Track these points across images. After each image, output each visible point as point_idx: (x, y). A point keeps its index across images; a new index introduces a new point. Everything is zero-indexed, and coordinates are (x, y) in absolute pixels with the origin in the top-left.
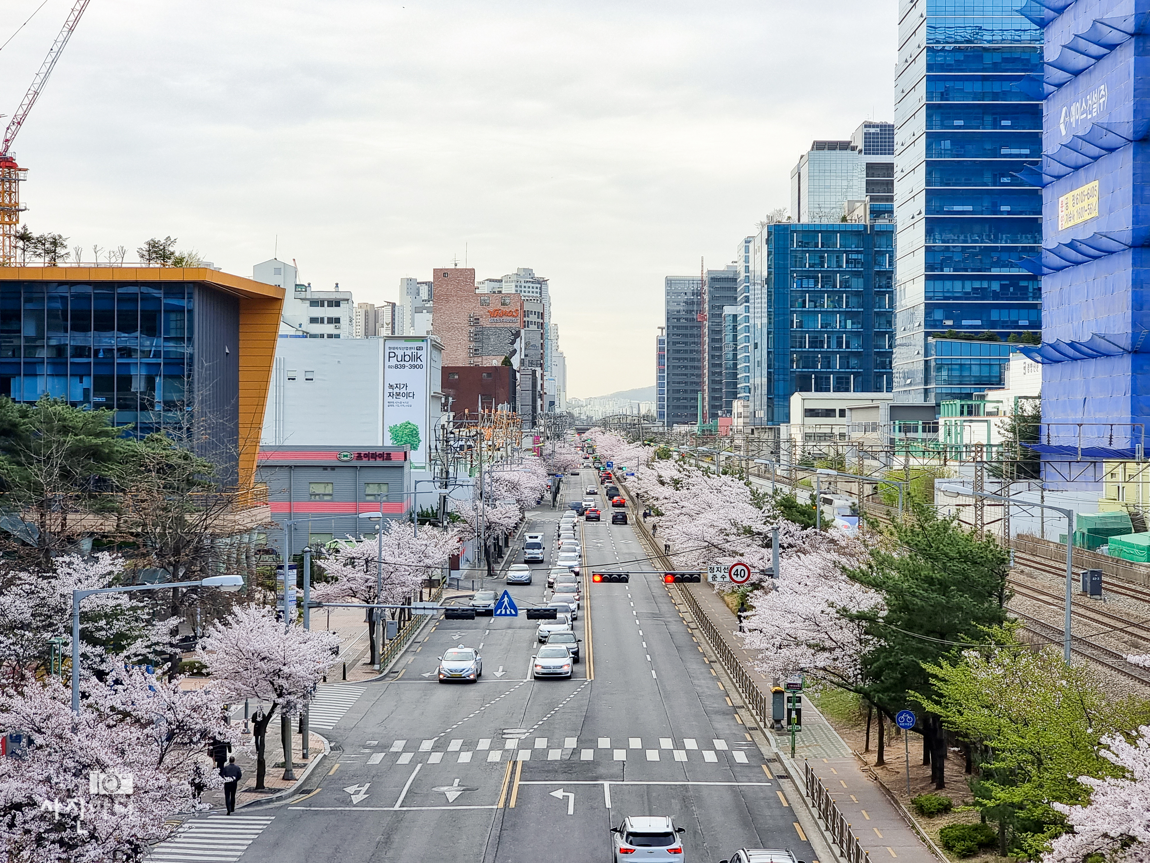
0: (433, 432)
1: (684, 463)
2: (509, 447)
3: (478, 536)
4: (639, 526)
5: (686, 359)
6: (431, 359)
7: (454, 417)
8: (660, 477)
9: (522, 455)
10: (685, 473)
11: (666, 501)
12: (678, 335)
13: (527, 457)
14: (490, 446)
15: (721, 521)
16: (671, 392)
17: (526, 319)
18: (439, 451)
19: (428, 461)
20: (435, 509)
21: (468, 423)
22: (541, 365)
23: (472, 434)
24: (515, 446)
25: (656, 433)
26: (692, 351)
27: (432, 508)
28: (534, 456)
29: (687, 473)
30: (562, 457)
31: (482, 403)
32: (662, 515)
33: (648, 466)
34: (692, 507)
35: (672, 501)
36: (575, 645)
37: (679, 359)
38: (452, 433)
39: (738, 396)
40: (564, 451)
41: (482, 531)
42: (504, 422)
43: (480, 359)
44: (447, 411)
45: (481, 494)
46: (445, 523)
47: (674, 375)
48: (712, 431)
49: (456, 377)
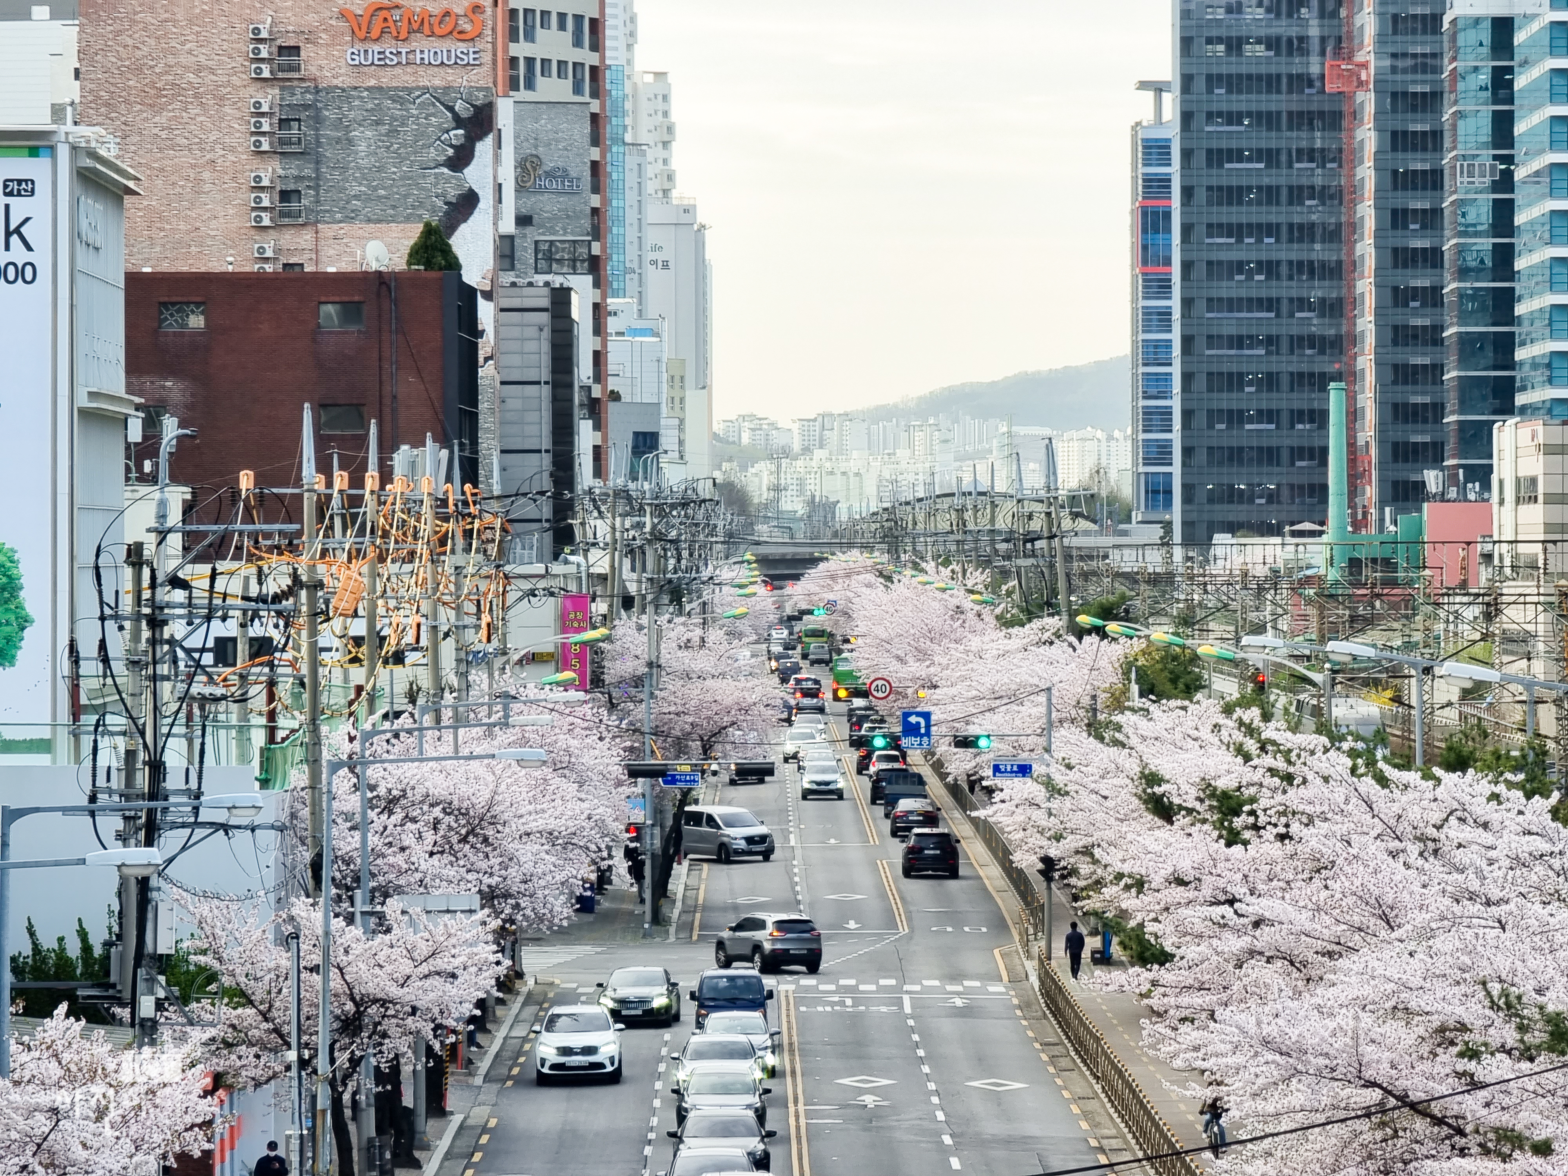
0: (86, 580)
1: (1267, 717)
2: (448, 648)
3: (303, 1064)
4: (1057, 1013)
5: (1271, 229)
6: (76, 235)
7: (188, 509)
8: (1152, 779)
9: (508, 682)
10: (1268, 761)
11: (1179, 893)
12: (1233, 118)
13: (532, 692)
14: (358, 641)
15: (1441, 988)
16: (1200, 383)
17: (521, 49)
18: (118, 667)
19: (64, 715)
20: (97, 942)
21: (255, 537)
22: (595, 266)
23: (272, 587)
24: (476, 640)
25: (1131, 578)
26: (1297, 194)
27: (83, 934)
28: (566, 686)
29: (1280, 764)
30: (694, 692)
31: (321, 442)
32: (1163, 958)
33: (1095, 729)
34: (1303, 920)
35: (1207, 892)
37: (1237, 231)
38: (176, 582)
39: (1520, 399)
40: (700, 662)
41: (322, 1041)
42: (425, 529)
43: (305, 238)
44: (152, 479)
45: (316, 867)
46: (147, 1006)
47: (1212, 303)
48: (1394, 568)
49: (197, 321)
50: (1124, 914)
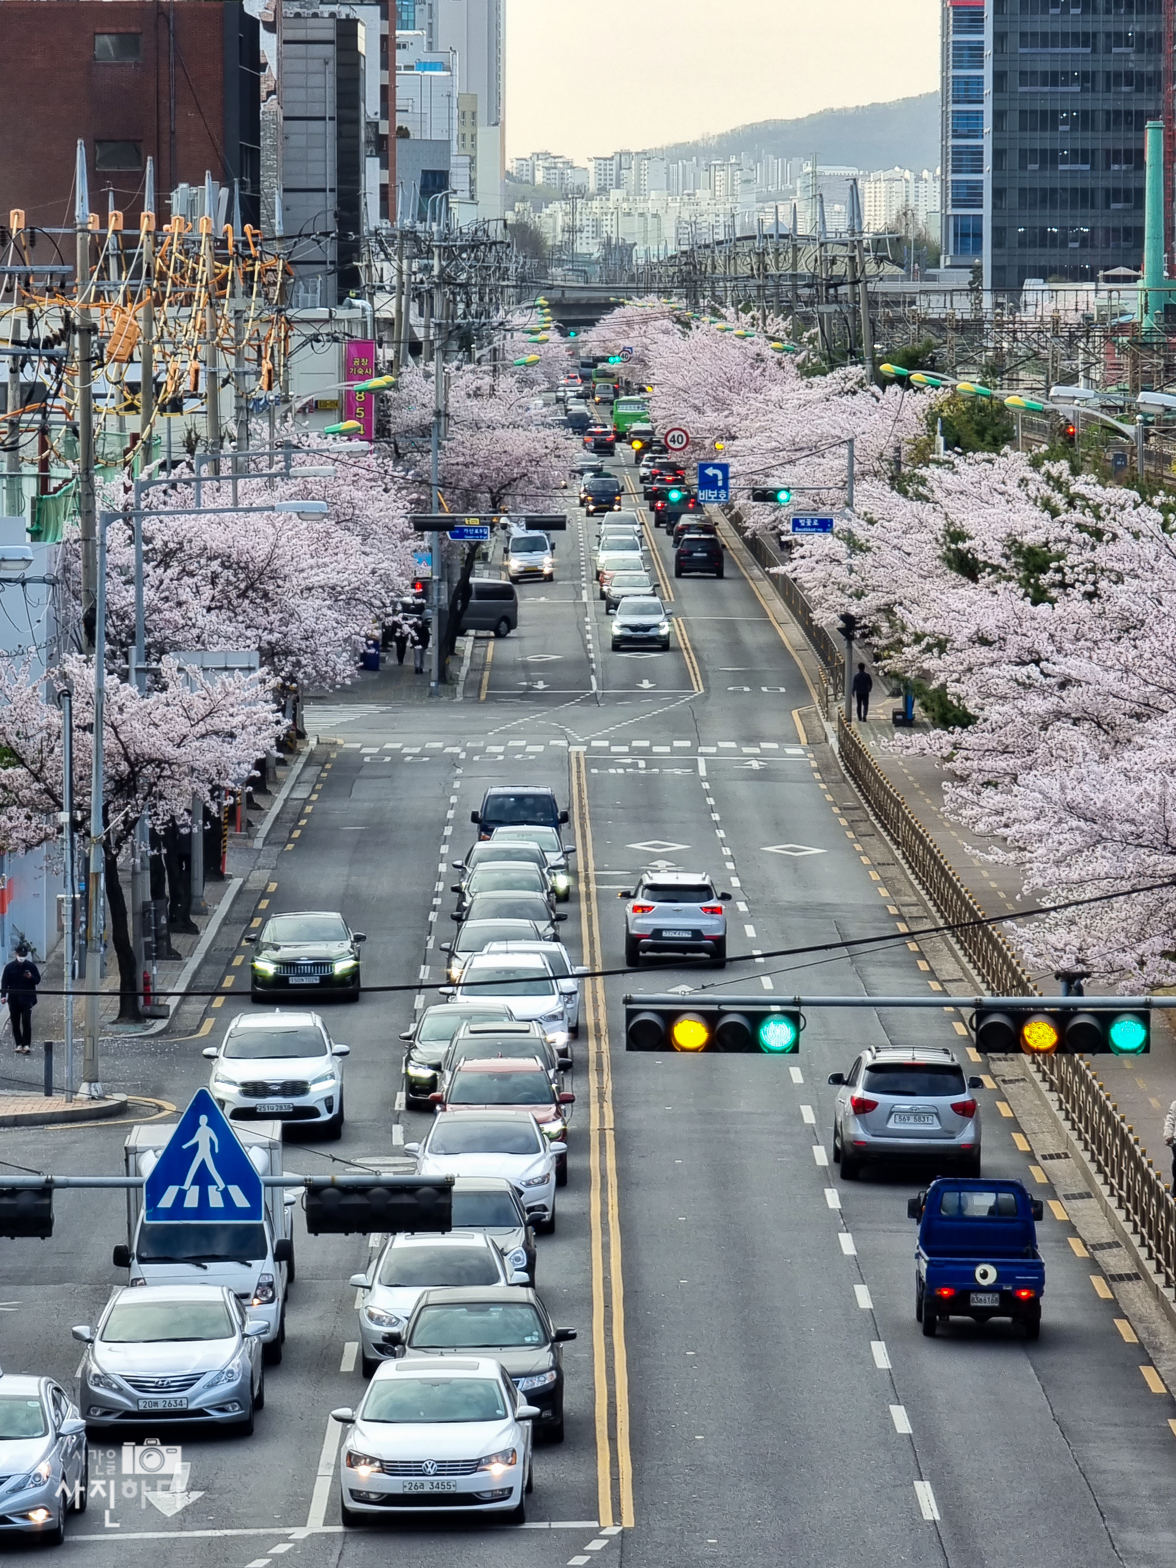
1: (1075, 471)
2: (227, 396)
3: (75, 825)
4: (857, 776)
8: (958, 536)
9: (289, 431)
10: (1076, 516)
11: (982, 653)
13: (314, 442)
14: (133, 388)
16: (1012, 121)
21: (25, 279)
23: (43, 331)
24: (257, 387)
25: (938, 325)
28: (350, 435)
29: (1089, 519)
30: (483, 442)
31: (96, 181)
32: (966, 720)
33: (898, 482)
34: (1111, 681)
35: (1011, 652)
36: (543, 1358)
40: (490, 411)
41: (95, 802)
42: (204, 271)
45: (89, 622)
47: (1026, 38)
50: (926, 675)
